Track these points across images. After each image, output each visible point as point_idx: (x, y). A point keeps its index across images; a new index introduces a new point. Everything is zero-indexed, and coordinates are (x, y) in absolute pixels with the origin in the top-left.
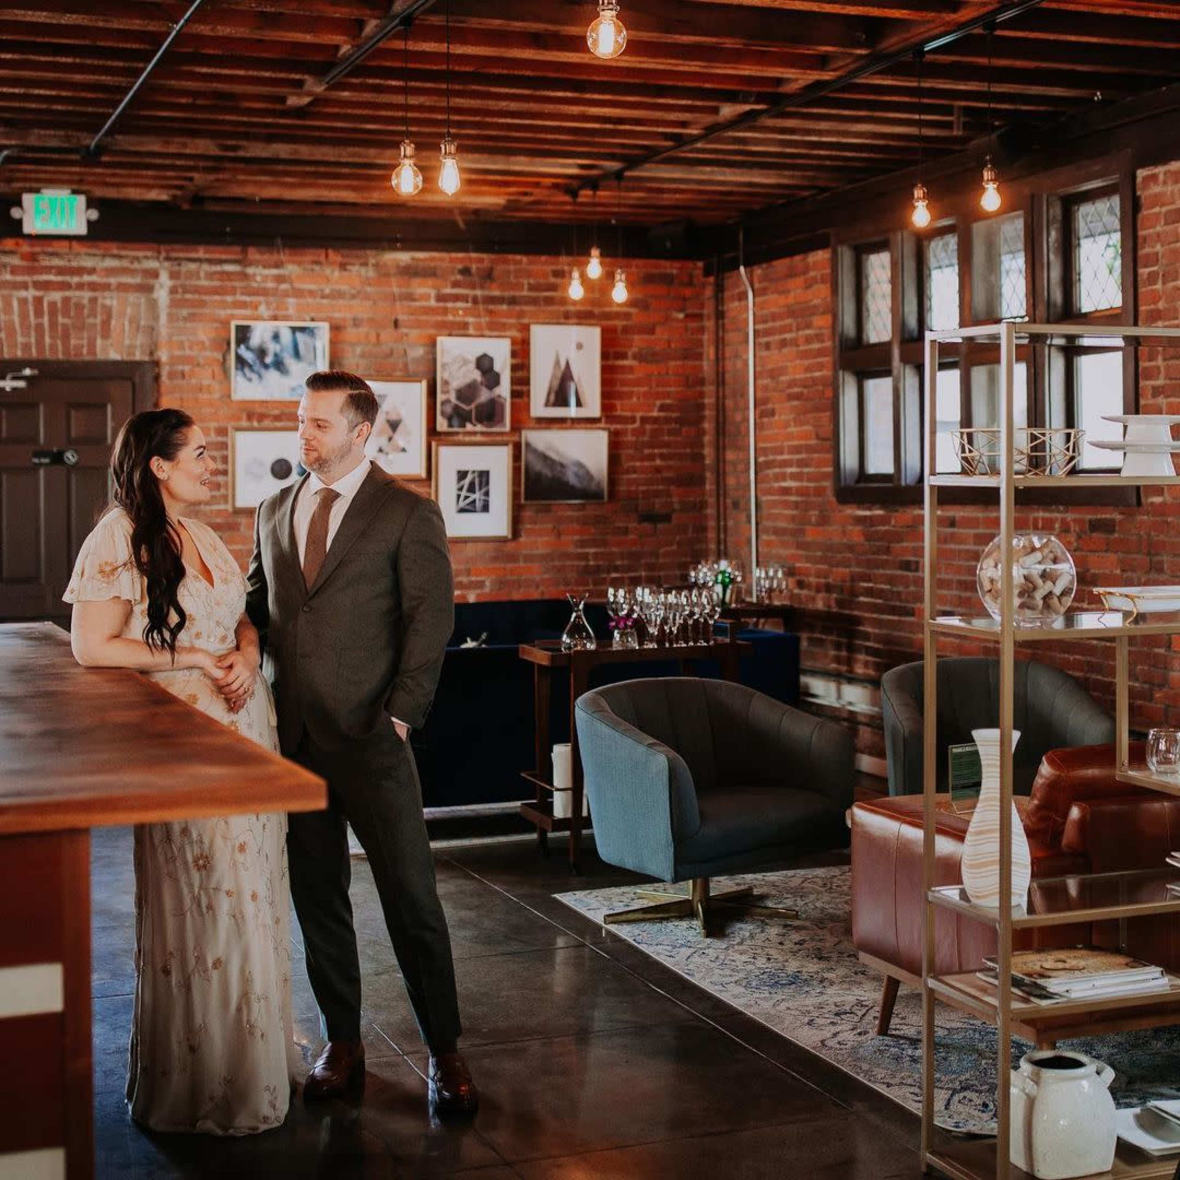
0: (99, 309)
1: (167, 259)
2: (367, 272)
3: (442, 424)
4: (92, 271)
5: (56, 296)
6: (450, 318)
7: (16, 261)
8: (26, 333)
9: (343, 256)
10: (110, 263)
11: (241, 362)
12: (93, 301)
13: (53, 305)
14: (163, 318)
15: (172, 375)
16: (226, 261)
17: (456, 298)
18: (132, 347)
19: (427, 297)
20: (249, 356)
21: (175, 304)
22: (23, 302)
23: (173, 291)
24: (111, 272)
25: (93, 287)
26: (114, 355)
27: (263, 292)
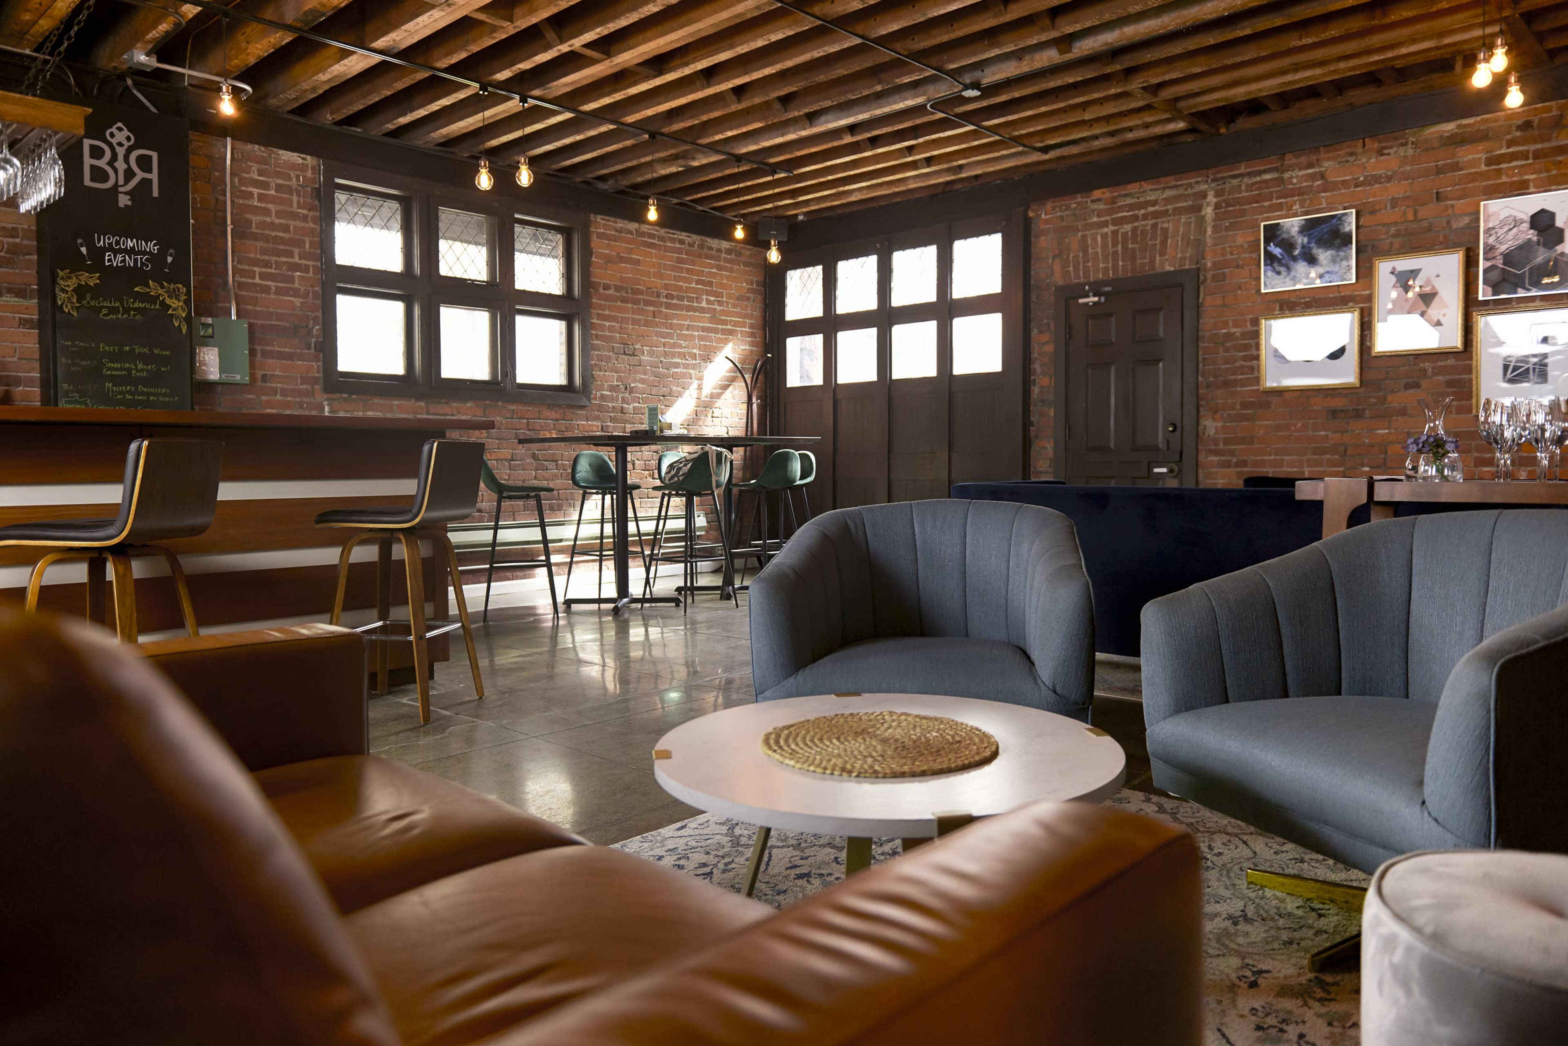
0: (1159, 232)
1: (1213, 180)
2: (1406, 151)
3: (1483, 293)
4: (1154, 203)
5: (1128, 228)
6: (1504, 179)
7: (1101, 206)
8: (1106, 261)
9: (1380, 142)
10: (1168, 193)
11: (1271, 258)
12: (1155, 226)
13: (1125, 234)
14: (1209, 231)
15: (1215, 278)
16: (1265, 171)
17: (1513, 157)
18: (1183, 259)
19: (1474, 163)
20: (1277, 251)
21: (1217, 218)
22: (1104, 236)
23: (1217, 206)
24: (1168, 200)
25: (1156, 215)
26: (1169, 268)
27: (1301, 192)
